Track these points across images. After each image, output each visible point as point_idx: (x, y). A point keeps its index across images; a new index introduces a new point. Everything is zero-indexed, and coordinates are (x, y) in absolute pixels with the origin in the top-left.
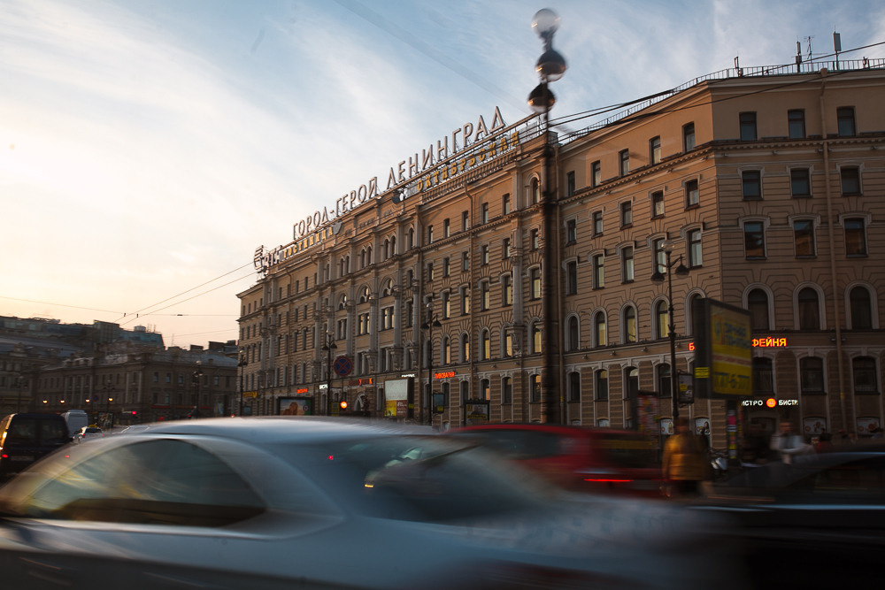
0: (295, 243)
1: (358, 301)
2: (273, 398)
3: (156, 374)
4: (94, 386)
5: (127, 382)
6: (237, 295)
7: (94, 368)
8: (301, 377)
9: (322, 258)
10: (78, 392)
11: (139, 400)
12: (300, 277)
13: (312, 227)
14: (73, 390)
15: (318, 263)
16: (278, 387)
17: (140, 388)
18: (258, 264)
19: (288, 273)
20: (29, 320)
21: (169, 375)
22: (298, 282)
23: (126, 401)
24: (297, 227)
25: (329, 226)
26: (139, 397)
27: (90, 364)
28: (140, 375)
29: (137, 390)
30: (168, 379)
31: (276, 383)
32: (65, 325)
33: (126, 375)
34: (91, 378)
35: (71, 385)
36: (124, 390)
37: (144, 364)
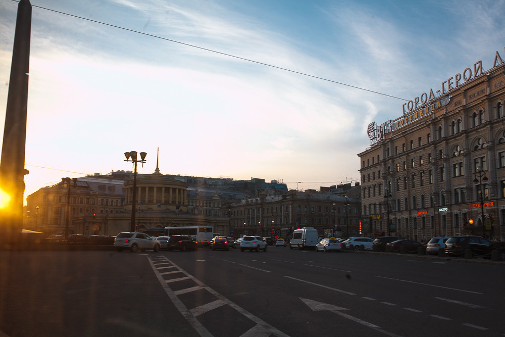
0: (405, 117)
1: (473, 149)
2: (395, 218)
3: (299, 206)
4: (262, 214)
5: (283, 211)
6: (358, 155)
7: (262, 204)
8: (420, 204)
9: (435, 122)
10: (253, 218)
11: (290, 222)
12: (415, 138)
13: (420, 104)
14: (251, 217)
15: (431, 127)
16: (399, 211)
17: (290, 214)
18: (371, 134)
19: (404, 136)
20: (218, 179)
21: (306, 207)
22: (412, 141)
23: (283, 223)
24: (406, 107)
25: (435, 101)
26: (291, 220)
27: (259, 202)
28: (290, 206)
29: (289, 216)
30: (306, 209)
31: (397, 209)
32: (236, 181)
33: (281, 207)
34: (261, 210)
35: (249, 214)
36: (281, 216)
37: (292, 201)
